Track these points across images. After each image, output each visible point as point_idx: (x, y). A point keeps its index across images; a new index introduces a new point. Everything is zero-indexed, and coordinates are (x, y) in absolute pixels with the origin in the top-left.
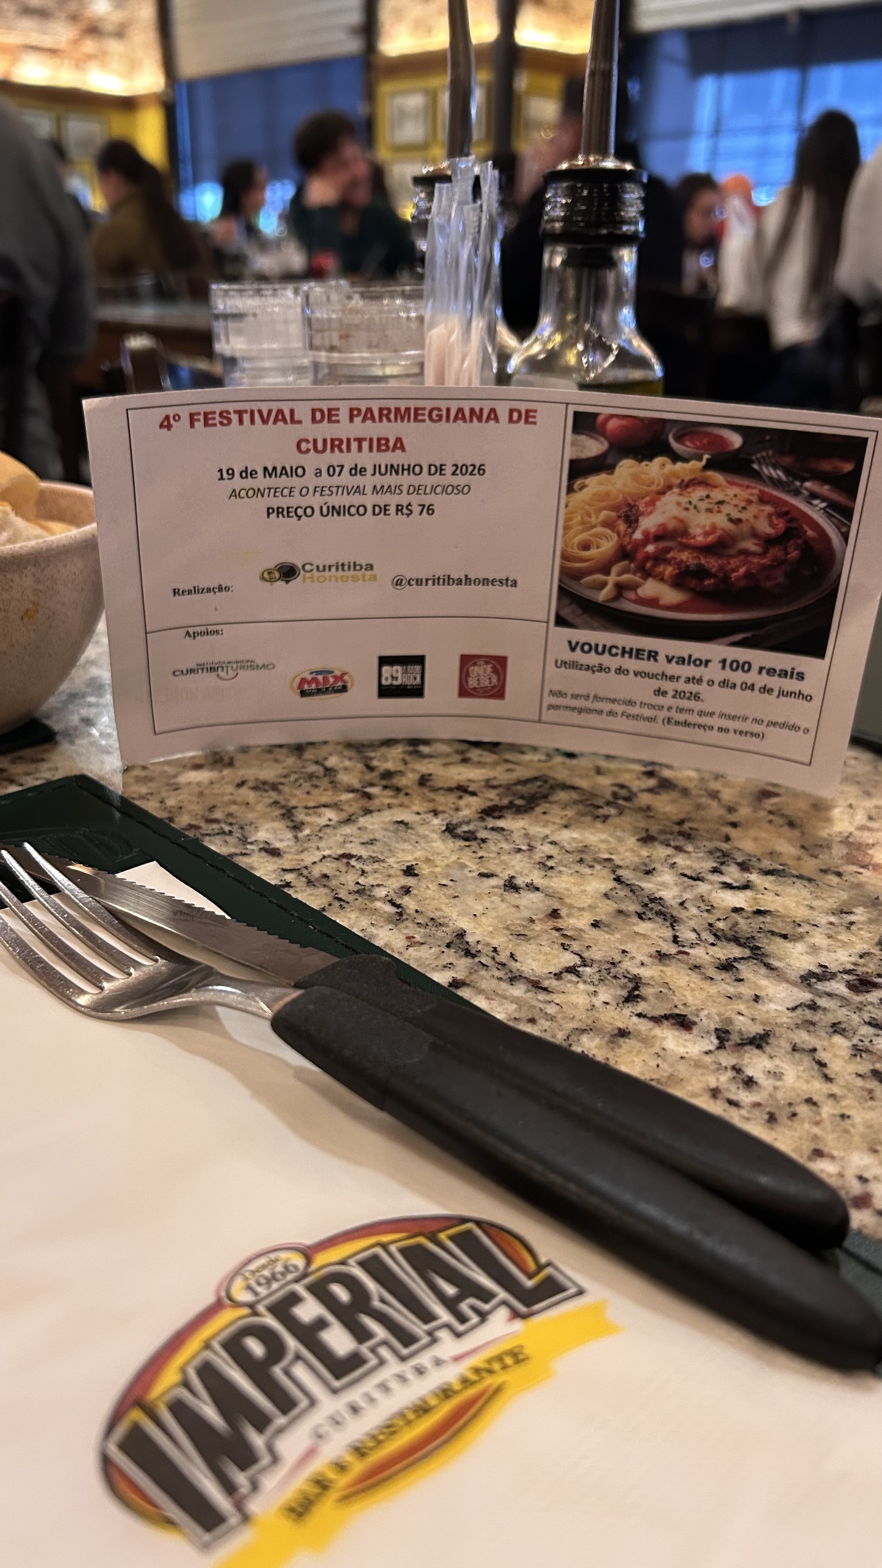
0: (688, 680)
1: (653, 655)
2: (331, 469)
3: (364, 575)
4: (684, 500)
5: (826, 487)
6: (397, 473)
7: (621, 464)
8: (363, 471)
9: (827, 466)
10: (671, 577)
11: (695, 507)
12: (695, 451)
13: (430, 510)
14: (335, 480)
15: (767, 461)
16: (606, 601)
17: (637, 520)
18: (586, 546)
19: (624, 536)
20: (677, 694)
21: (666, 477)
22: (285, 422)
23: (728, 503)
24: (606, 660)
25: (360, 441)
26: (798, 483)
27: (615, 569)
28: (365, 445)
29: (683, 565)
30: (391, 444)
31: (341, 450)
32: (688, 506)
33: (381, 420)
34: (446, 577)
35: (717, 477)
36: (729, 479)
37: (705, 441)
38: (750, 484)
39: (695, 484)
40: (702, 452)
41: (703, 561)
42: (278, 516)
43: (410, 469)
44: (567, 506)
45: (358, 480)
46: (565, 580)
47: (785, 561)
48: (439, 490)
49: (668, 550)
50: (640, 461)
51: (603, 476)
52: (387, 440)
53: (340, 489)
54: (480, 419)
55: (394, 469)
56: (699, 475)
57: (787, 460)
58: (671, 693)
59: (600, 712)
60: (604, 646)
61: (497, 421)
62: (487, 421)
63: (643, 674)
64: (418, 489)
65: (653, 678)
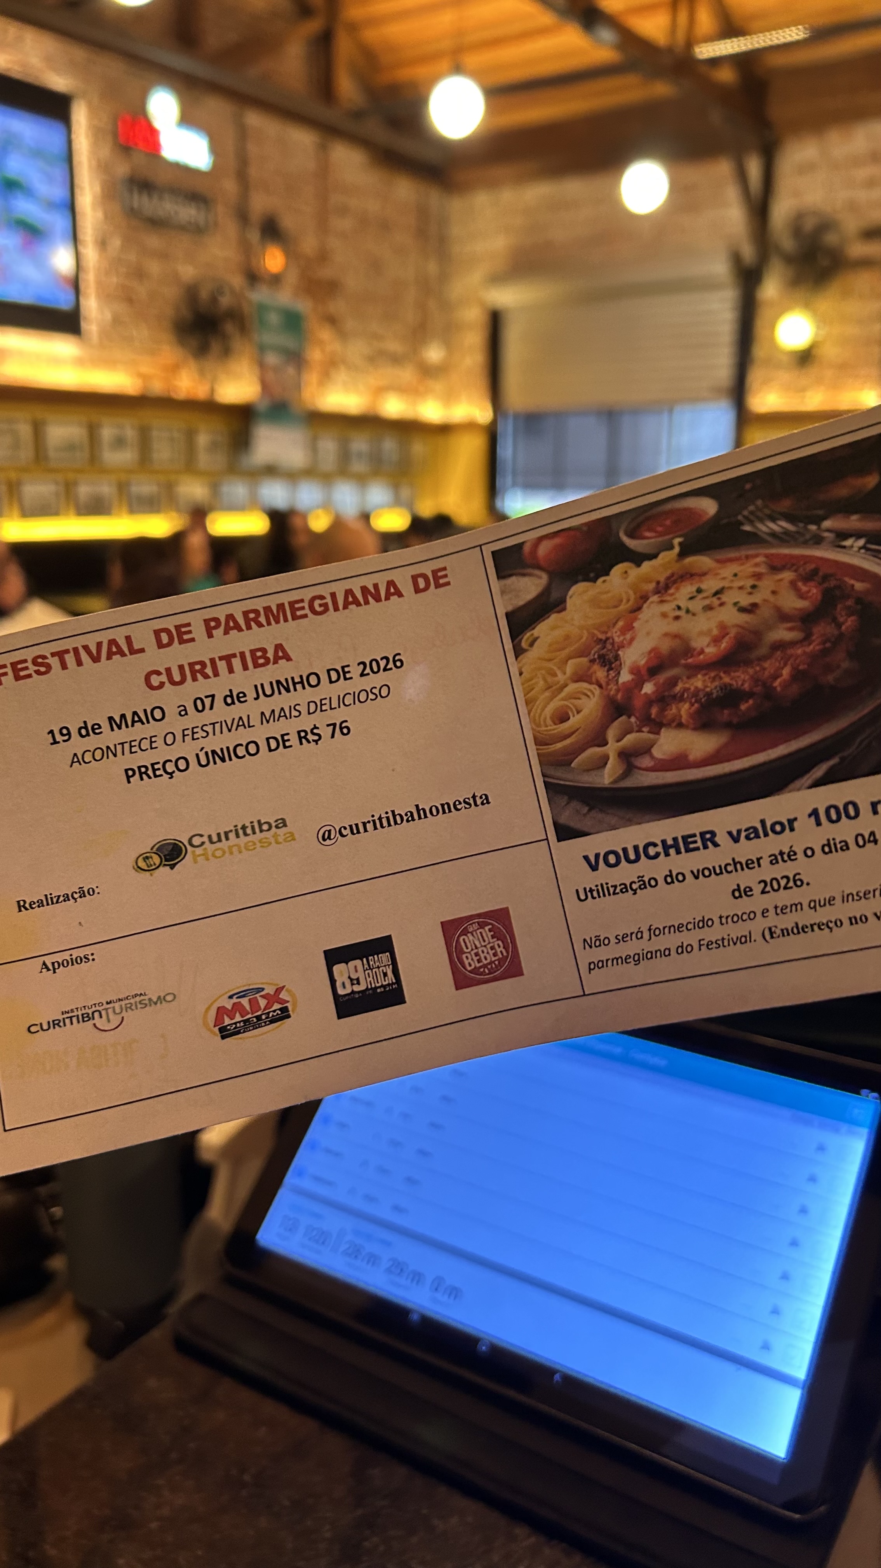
0: (774, 860)
1: (709, 839)
2: (199, 702)
3: (275, 836)
4: (667, 608)
5: (854, 517)
6: (288, 690)
7: (570, 593)
8: (241, 697)
9: (841, 491)
10: (691, 716)
11: (688, 611)
12: (660, 539)
13: (344, 729)
14: (208, 717)
15: (759, 514)
16: (615, 781)
17: (617, 657)
18: (562, 717)
19: (608, 684)
20: (767, 887)
21: (635, 587)
22: (123, 655)
23: (730, 588)
24: (645, 867)
25: (228, 659)
26: (813, 527)
27: (611, 734)
28: (236, 663)
29: (701, 695)
30: (270, 655)
31: (206, 677)
32: (678, 613)
33: (249, 627)
34: (390, 815)
35: (702, 561)
36: (719, 557)
37: (668, 522)
38: (750, 552)
39: (675, 582)
40: (671, 536)
41: (726, 680)
42: (142, 779)
43: (303, 682)
44: (521, 674)
45: (238, 710)
46: (551, 771)
47: (841, 635)
48: (349, 700)
49: (673, 681)
50: (594, 580)
51: (553, 618)
52: (264, 651)
53: (217, 726)
54: (378, 599)
55: (282, 686)
56: (676, 567)
57: (786, 504)
58: (757, 889)
59: (666, 953)
60: (636, 848)
61: (400, 595)
62: (387, 598)
63: (707, 873)
64: (321, 705)
65: (721, 873)
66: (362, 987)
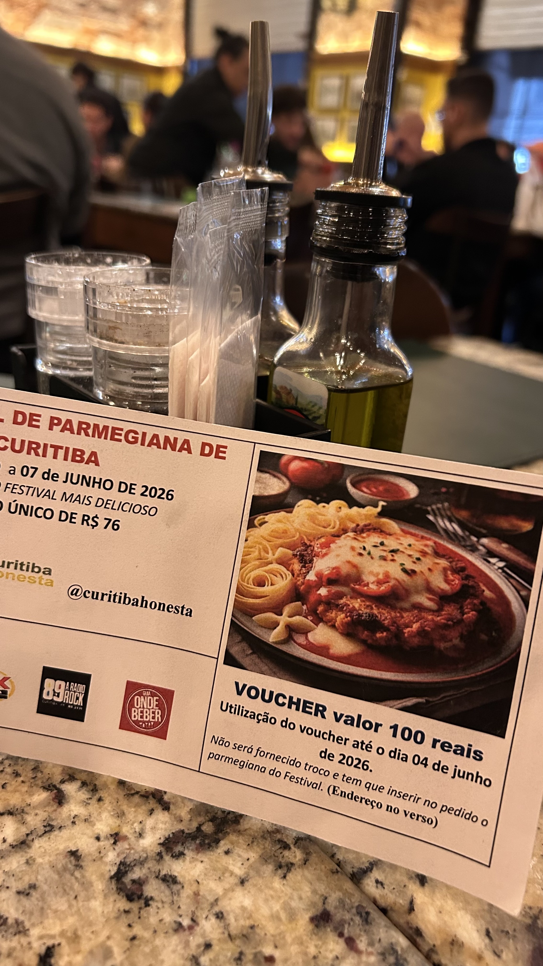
0: (356, 745)
1: (320, 710)
2: (25, 470)
3: (41, 578)
4: (357, 545)
5: (504, 545)
6: (88, 484)
7: (299, 503)
8: (54, 477)
9: (504, 523)
10: (342, 624)
11: (369, 553)
12: (371, 497)
13: (116, 526)
14: (27, 481)
15: (443, 513)
16: (276, 643)
17: (311, 561)
18: (261, 583)
19: (298, 576)
20: (344, 759)
21: (341, 520)
23: (403, 552)
24: (272, 709)
25: (56, 448)
26: (474, 539)
27: (287, 610)
28: (61, 453)
29: (355, 613)
30: (86, 457)
31: (37, 454)
32: (362, 551)
33: (79, 433)
34: (123, 596)
35: (392, 525)
36: (403, 528)
37: (381, 488)
38: (426, 535)
39: (369, 530)
40: (379, 498)
41: (375, 611)
43: (101, 483)
44: (246, 540)
45: (49, 485)
46: (238, 615)
47: (461, 621)
48: (126, 507)
49: (341, 596)
50: (318, 503)
51: (283, 513)
52: (83, 452)
53: (31, 490)
54: (173, 449)
55: (86, 481)
56: (374, 521)
57: (463, 514)
58: (338, 758)
59: (263, 770)
60: (271, 693)
61: (190, 452)
62: (180, 451)
63: (310, 731)
64: (107, 503)
65: (319, 736)
66: (60, 700)
